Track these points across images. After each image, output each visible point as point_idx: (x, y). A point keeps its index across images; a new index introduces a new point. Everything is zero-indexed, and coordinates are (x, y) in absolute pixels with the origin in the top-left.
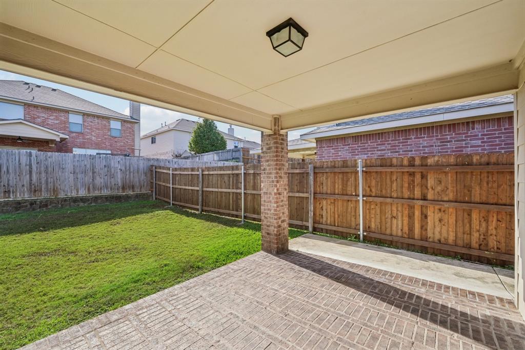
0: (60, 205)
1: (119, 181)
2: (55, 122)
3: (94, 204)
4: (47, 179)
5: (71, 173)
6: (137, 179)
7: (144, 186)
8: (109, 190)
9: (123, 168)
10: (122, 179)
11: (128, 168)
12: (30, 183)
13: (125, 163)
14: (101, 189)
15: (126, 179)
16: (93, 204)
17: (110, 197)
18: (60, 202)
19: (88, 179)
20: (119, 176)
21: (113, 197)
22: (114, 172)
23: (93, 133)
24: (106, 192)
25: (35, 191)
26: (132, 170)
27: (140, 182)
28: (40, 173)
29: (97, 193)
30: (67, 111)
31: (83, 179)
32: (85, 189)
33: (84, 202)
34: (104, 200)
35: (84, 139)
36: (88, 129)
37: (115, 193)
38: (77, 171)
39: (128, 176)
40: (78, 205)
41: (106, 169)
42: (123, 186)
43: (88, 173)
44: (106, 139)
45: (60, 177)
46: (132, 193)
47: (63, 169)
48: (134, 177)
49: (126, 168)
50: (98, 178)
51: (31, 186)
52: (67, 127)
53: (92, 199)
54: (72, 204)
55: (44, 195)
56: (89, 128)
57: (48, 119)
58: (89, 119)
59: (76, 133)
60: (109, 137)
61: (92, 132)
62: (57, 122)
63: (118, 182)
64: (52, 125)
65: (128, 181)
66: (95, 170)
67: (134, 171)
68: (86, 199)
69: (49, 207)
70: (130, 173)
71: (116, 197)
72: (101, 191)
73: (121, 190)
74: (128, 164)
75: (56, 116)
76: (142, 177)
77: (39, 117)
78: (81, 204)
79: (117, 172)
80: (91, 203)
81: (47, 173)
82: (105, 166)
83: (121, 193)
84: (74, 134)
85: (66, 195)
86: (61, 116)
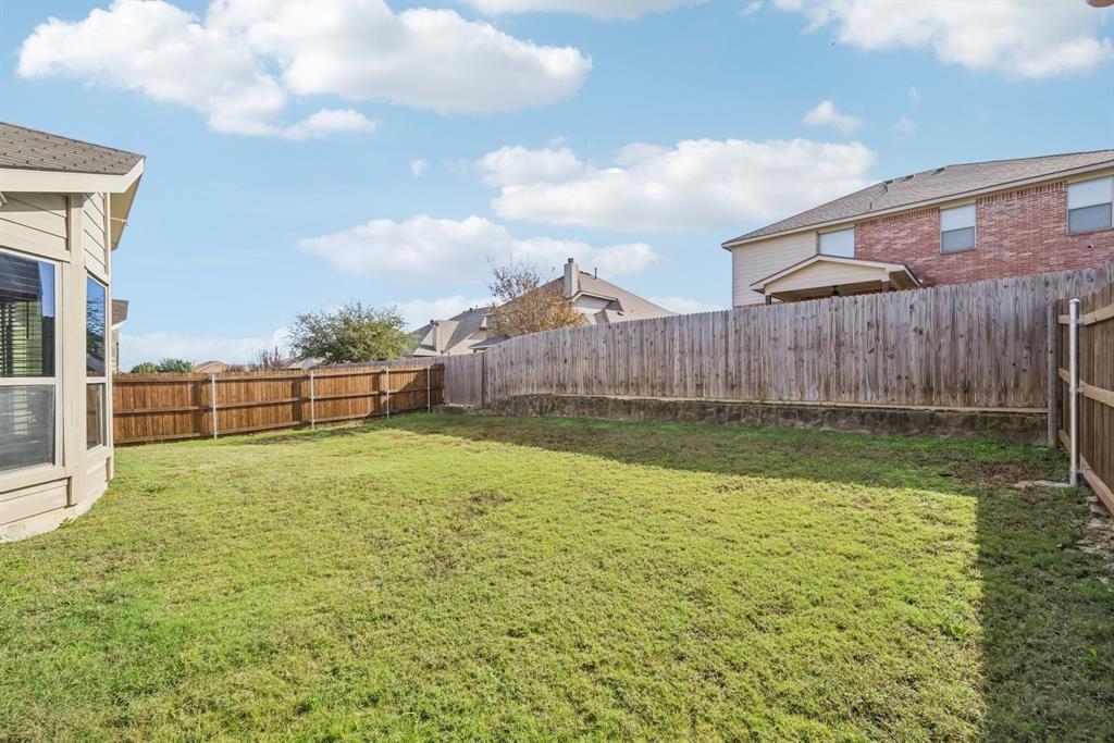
0: (759, 420)
1: (913, 365)
2: (910, 241)
3: (829, 429)
4: (749, 363)
5: (789, 349)
6: (986, 362)
7: (1017, 385)
8: (881, 393)
9: (928, 326)
10: (925, 361)
11: (946, 322)
12: (726, 371)
13: (936, 306)
14: (857, 388)
15: (937, 360)
16: (826, 428)
17: (873, 414)
18: (760, 413)
19: (827, 364)
20: (915, 349)
21: (882, 416)
22: (898, 340)
23: (1006, 243)
24: (869, 400)
25: (733, 387)
26: (962, 328)
27: (998, 371)
28: (739, 352)
29: (845, 400)
30: (935, 209)
31: (813, 362)
32: (818, 388)
33: (806, 420)
34: (856, 419)
35: (978, 264)
36: (990, 234)
37: (898, 403)
38: (803, 343)
39: (944, 352)
40: (793, 425)
41: (873, 332)
42: (928, 382)
43: (825, 346)
44: (1049, 247)
45: (769, 359)
46: (961, 409)
47: (776, 340)
48: (969, 352)
49: (937, 326)
50: (849, 359)
51: (727, 376)
52: (937, 245)
53: (824, 413)
54: (781, 419)
55: (746, 396)
56: (994, 230)
57: (895, 239)
58: (996, 207)
59: (957, 253)
60: (1063, 239)
61: (1001, 239)
62: (914, 240)
63: (908, 369)
64: (903, 250)
65: (945, 368)
66: (842, 339)
67: (970, 331)
68: (809, 412)
69: (743, 421)
70: (954, 339)
71: (892, 415)
72: (856, 397)
73: (918, 396)
74: (945, 309)
75: (911, 228)
76: (1010, 352)
77: (878, 241)
78: (800, 424)
79: (906, 340)
80: (821, 424)
81: (749, 351)
82: (868, 324)
83: (917, 405)
84: (953, 258)
85: (780, 399)
86: (922, 224)
